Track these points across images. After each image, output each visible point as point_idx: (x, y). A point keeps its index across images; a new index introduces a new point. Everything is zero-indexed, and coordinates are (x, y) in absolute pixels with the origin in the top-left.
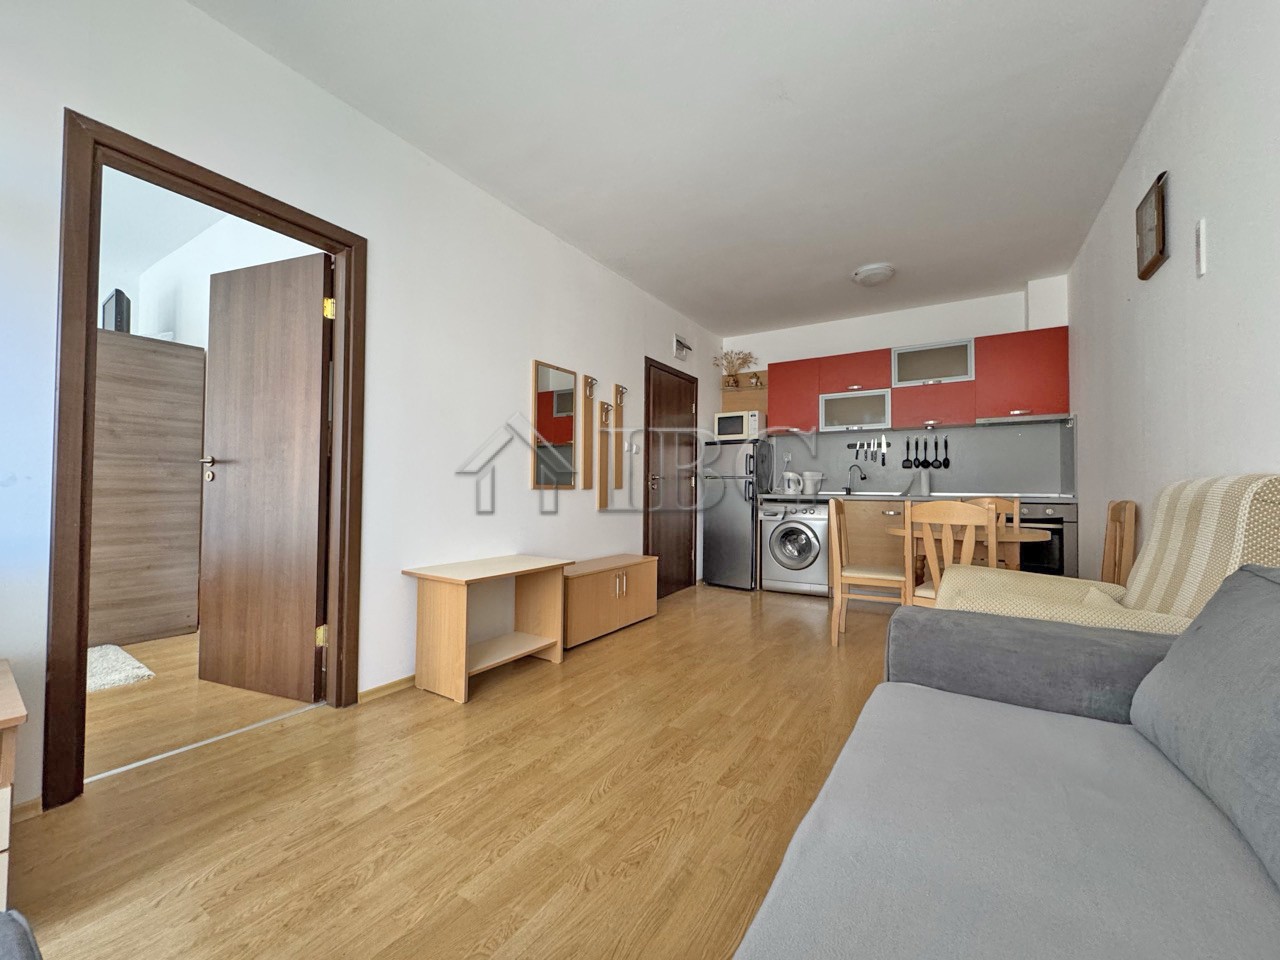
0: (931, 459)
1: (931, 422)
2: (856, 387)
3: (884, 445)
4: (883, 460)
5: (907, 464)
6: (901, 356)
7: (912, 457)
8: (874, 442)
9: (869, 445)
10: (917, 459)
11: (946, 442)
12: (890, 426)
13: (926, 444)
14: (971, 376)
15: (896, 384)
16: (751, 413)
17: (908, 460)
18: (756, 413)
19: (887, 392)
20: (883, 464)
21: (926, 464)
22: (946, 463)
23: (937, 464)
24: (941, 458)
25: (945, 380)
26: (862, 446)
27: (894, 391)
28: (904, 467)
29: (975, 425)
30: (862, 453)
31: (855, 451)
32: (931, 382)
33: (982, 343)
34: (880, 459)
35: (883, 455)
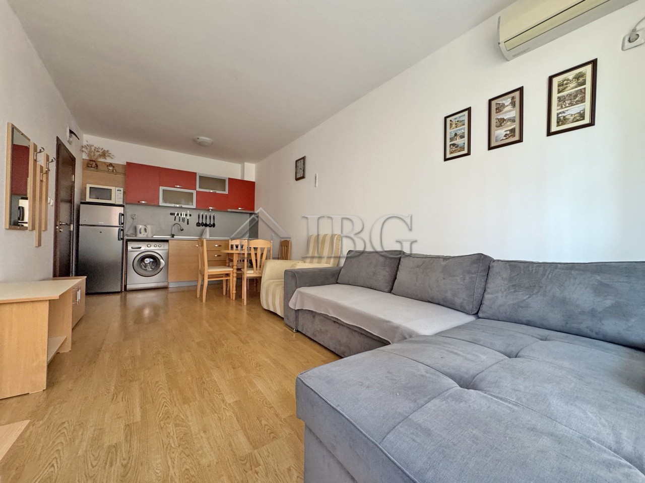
0: (208, 223)
1: (211, 208)
2: (178, 186)
3: (188, 215)
4: (188, 222)
5: (198, 225)
6: (200, 177)
7: (200, 222)
8: (184, 213)
9: (181, 215)
10: (202, 223)
11: (214, 216)
12: (195, 207)
13: (206, 216)
14: (226, 192)
15: (198, 189)
16: (117, 189)
17: (199, 223)
18: (122, 189)
19: (194, 192)
20: (188, 224)
21: (206, 225)
22: (214, 225)
23: (210, 226)
24: (212, 223)
25: (218, 192)
26: (178, 214)
27: (197, 192)
28: (197, 226)
29: (228, 212)
30: (177, 217)
31: (174, 216)
32: (211, 191)
33: (231, 180)
34: (186, 221)
35: (188, 220)
